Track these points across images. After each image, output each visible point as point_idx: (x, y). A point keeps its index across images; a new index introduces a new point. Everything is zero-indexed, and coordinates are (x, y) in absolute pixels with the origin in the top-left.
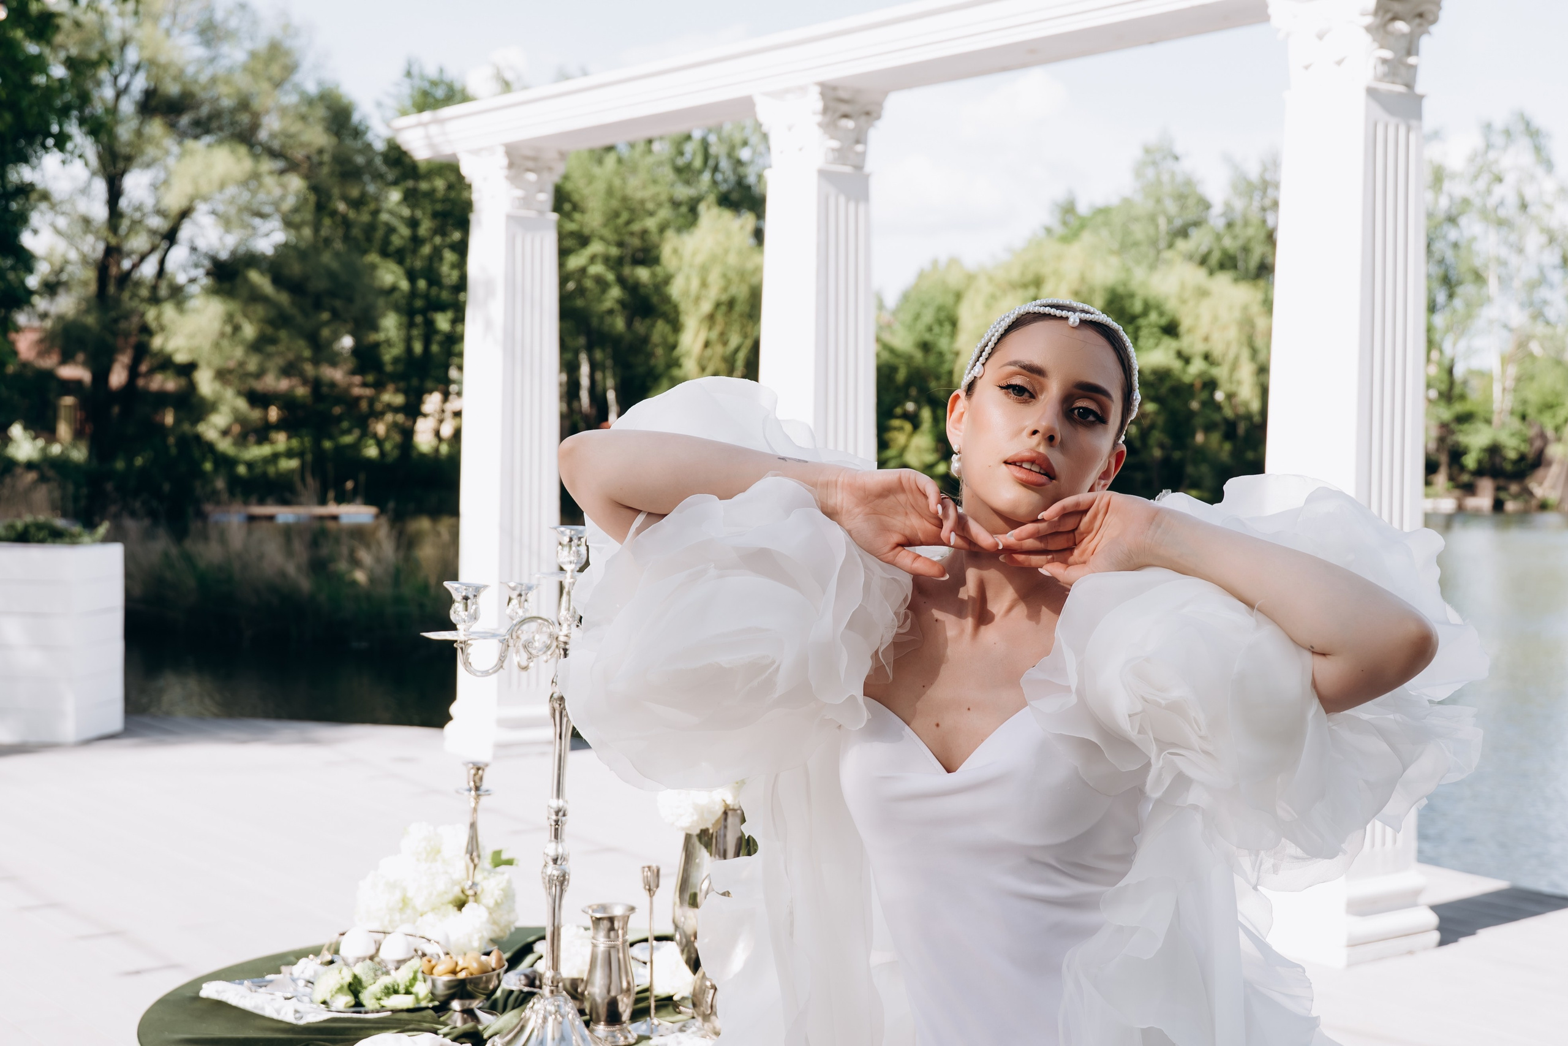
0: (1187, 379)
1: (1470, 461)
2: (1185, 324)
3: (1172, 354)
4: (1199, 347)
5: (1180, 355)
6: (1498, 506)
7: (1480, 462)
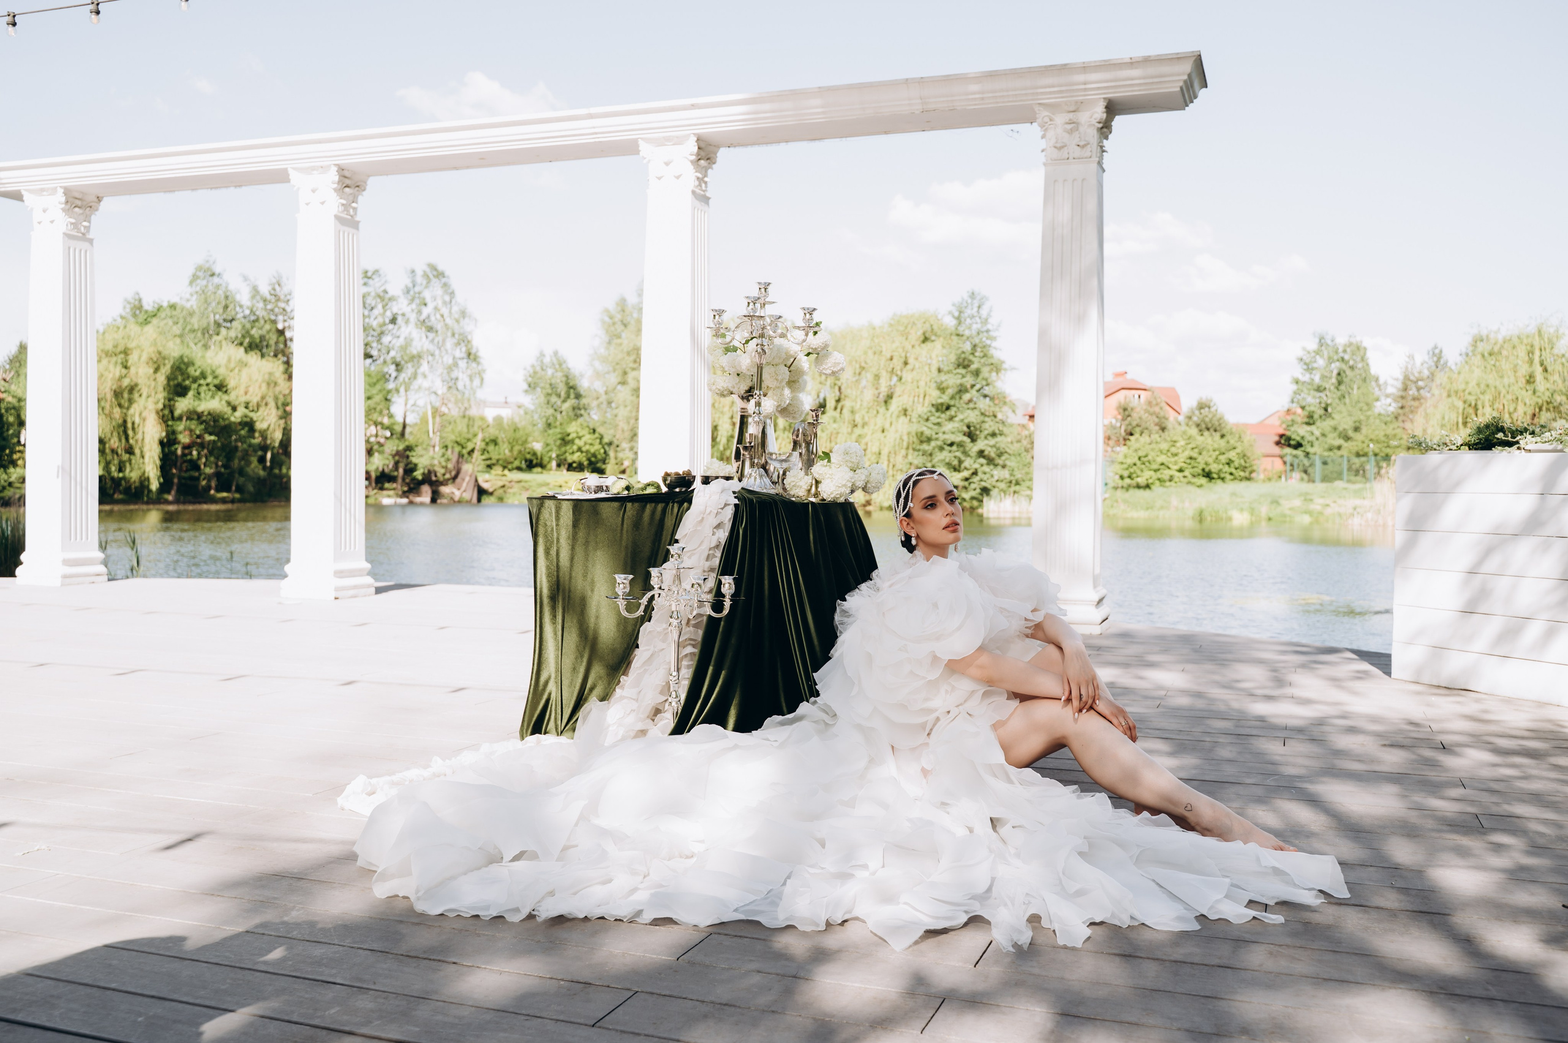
0: (233, 419)
1: (418, 474)
2: (231, 383)
3: (224, 402)
4: (243, 399)
5: (229, 403)
6: (434, 500)
7: (424, 474)
